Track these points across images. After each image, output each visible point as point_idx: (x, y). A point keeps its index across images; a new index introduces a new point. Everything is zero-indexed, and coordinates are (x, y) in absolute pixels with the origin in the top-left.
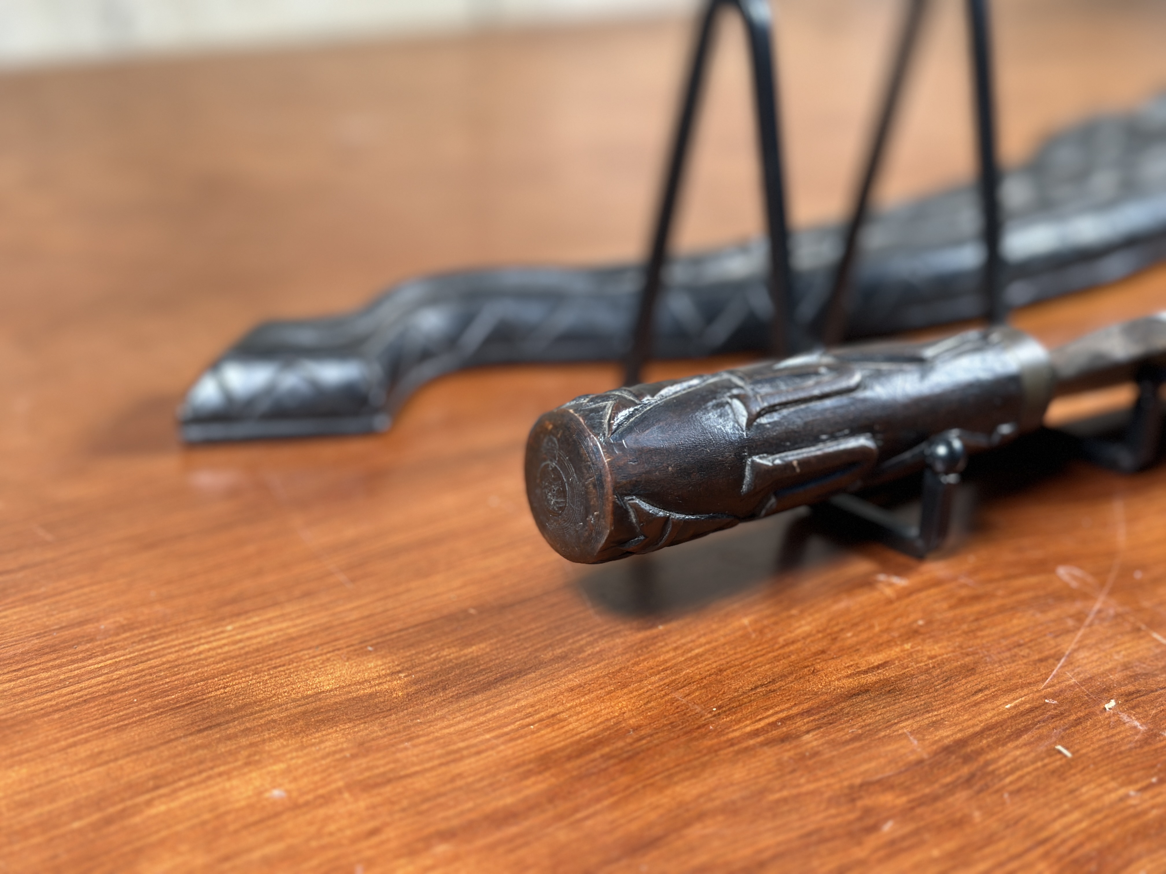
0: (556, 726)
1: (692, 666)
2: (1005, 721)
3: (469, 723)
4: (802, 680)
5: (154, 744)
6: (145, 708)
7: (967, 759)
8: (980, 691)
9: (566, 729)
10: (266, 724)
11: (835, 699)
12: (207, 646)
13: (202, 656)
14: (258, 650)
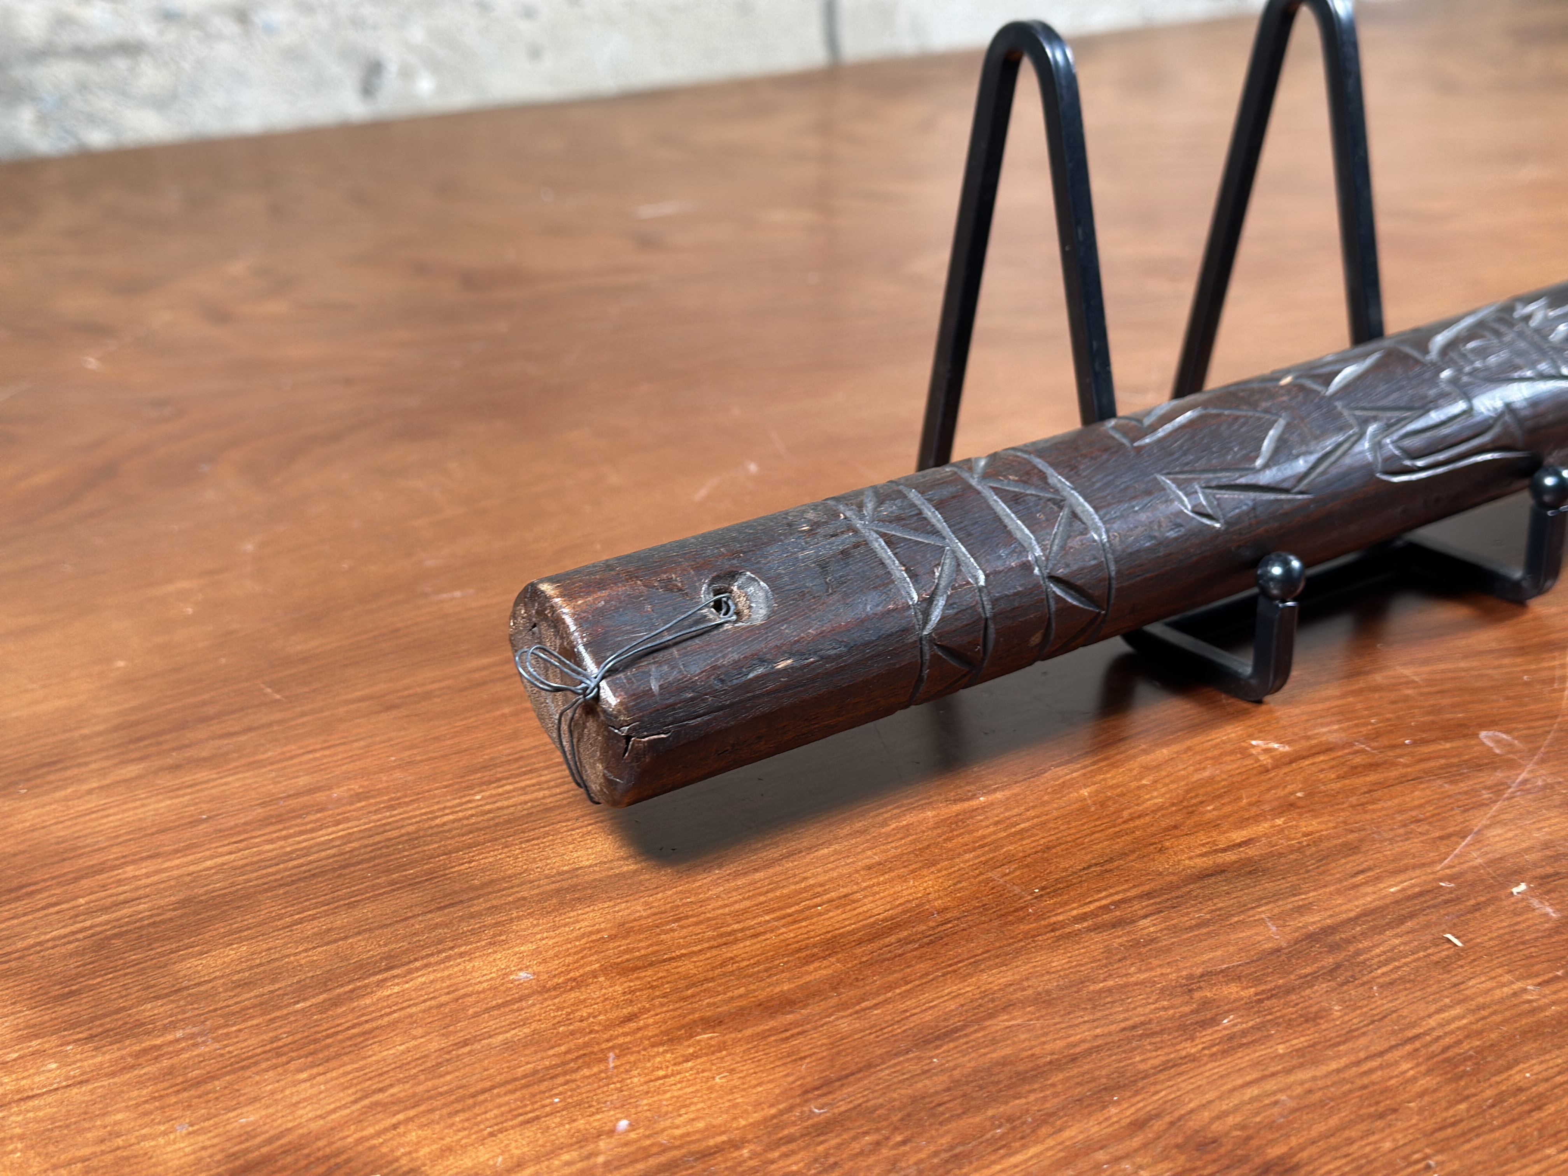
0: (849, 907)
1: (1015, 843)
2: (1387, 906)
3: (747, 903)
4: (1145, 859)
5: (389, 922)
6: (379, 884)
7: (1333, 948)
8: (1362, 872)
9: (860, 910)
10: (515, 902)
11: (1183, 881)
12: (451, 817)
13: (446, 828)
14: (509, 821)
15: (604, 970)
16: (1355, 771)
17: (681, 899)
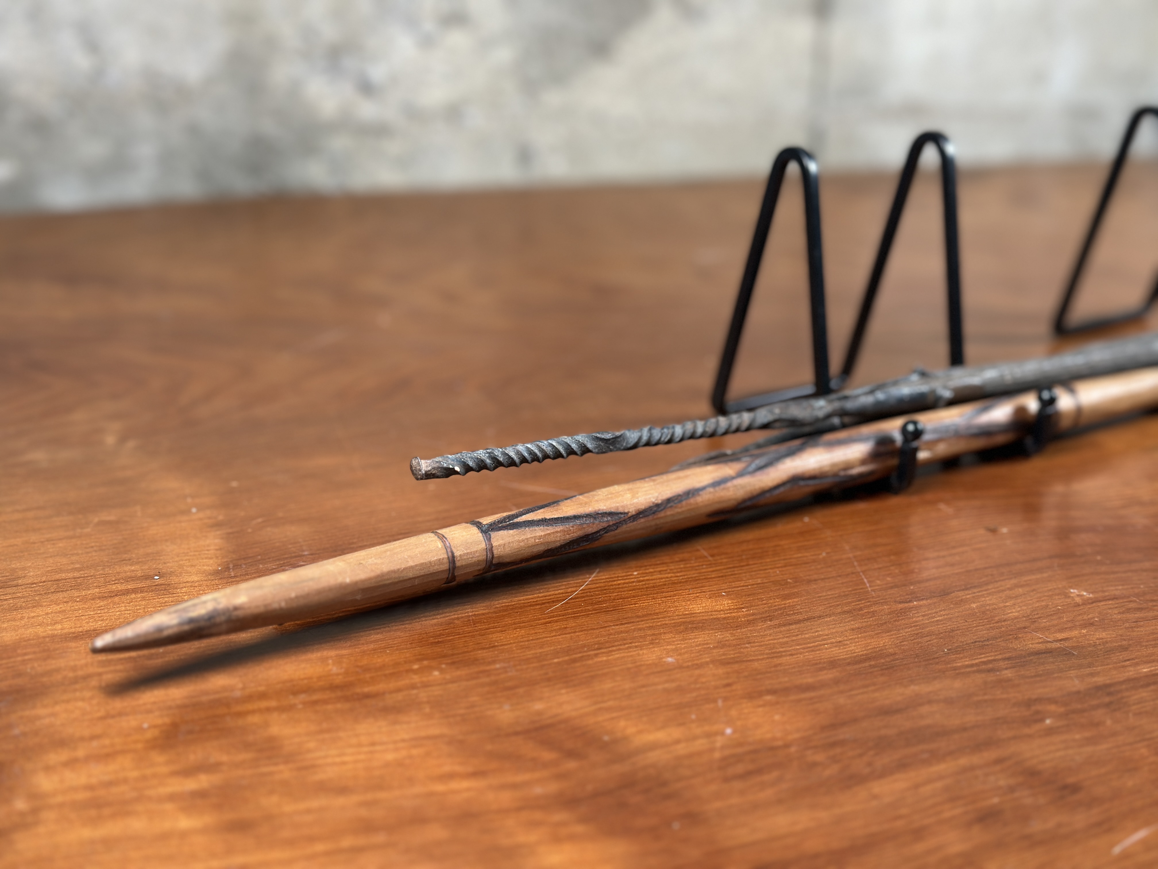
15: (713, 662)
16: (1128, 610)
17: (751, 634)
